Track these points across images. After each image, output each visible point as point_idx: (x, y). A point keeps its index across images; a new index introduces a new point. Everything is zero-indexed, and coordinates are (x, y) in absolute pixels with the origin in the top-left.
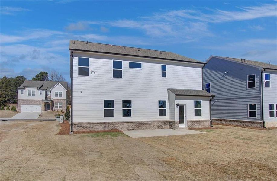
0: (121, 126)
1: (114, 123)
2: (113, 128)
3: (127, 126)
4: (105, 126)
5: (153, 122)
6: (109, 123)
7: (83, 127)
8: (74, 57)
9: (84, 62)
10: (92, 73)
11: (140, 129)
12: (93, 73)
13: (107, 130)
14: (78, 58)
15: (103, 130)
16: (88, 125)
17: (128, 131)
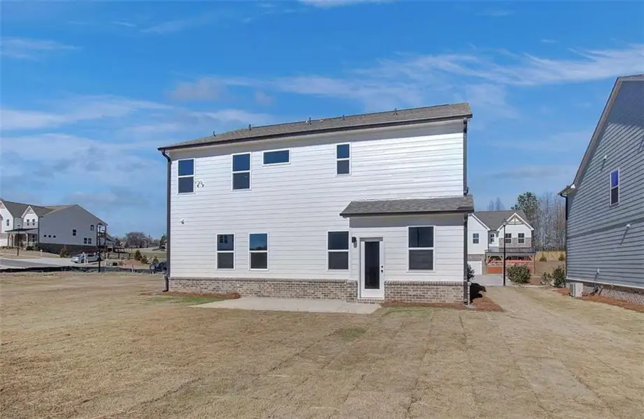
0: (245, 287)
1: (232, 280)
2: (230, 289)
3: (255, 287)
4: (217, 285)
5: (313, 283)
6: (224, 280)
7: (184, 286)
8: (173, 162)
9: (187, 168)
10: (198, 186)
11: (283, 297)
12: (200, 185)
13: (220, 292)
14: (177, 161)
15: (212, 292)
16: (190, 282)
17: (258, 298)
